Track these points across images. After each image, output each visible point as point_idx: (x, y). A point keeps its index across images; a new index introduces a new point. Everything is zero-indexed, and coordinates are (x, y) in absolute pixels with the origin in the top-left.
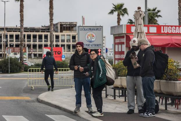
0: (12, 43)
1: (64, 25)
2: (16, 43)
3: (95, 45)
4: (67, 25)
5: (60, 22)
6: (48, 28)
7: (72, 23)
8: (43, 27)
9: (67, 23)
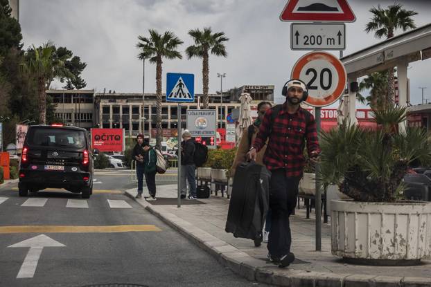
0: (166, 120)
1: (253, 90)
2: (172, 121)
3: (207, 132)
4: (257, 90)
5: (246, 86)
6: (226, 95)
7: (265, 87)
8: (218, 93)
9: (257, 87)
